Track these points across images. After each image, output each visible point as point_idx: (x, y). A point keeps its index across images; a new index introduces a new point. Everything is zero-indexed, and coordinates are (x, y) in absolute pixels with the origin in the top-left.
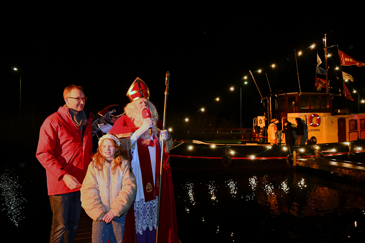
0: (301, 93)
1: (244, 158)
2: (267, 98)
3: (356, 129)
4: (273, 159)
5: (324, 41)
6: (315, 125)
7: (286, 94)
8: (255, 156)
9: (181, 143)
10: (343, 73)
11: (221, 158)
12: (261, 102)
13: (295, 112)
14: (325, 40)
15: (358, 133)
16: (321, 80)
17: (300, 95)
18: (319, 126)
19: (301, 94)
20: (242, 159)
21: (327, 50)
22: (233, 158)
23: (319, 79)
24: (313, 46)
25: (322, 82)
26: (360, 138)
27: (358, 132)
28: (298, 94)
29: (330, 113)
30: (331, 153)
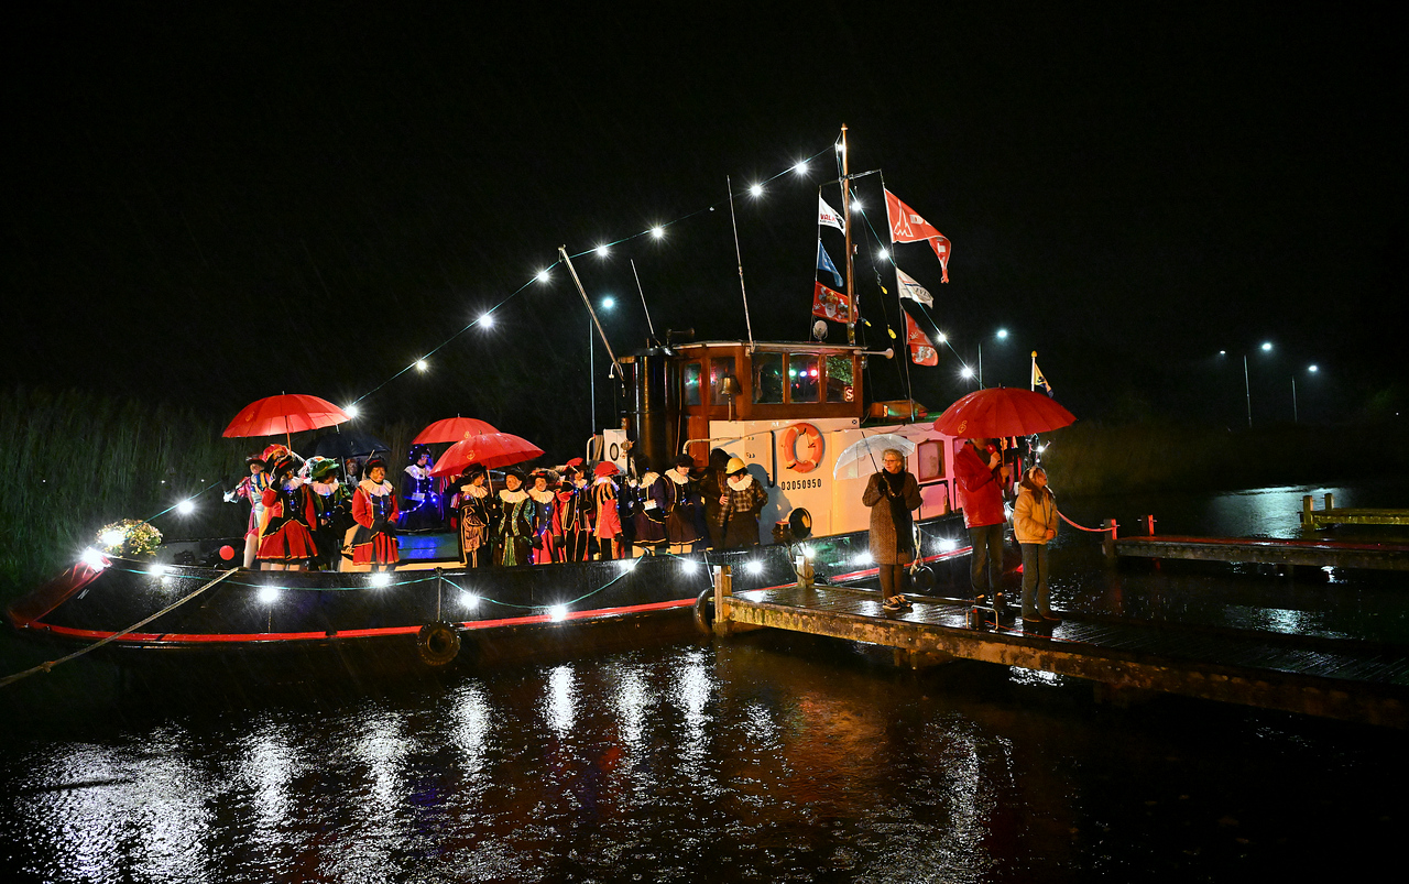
0: (752, 346)
1: (522, 620)
2: (631, 360)
3: (941, 473)
4: (641, 613)
5: (841, 155)
6: (804, 464)
7: (704, 346)
8: (571, 606)
9: (221, 574)
10: (899, 272)
11: (416, 629)
12: (611, 376)
13: (735, 418)
14: (841, 148)
15: (947, 486)
16: (832, 293)
17: (750, 353)
18: (818, 470)
19: (753, 349)
20: (512, 626)
21: (851, 184)
22: (470, 626)
23: (826, 292)
24: (801, 168)
25: (835, 301)
26: (953, 509)
27: (946, 483)
28: (743, 348)
29: (858, 419)
30: (857, 568)
